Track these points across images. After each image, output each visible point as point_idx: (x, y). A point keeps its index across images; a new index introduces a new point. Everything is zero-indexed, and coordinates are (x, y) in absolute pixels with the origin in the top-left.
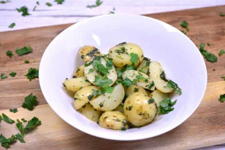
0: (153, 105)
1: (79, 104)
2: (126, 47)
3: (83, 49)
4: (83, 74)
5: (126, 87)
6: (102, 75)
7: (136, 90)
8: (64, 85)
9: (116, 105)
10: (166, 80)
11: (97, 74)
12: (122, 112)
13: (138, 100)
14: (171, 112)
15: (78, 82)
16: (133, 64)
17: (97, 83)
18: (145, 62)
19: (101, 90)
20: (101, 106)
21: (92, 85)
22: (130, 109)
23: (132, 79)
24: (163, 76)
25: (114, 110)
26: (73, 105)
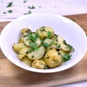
1: (21, 56)
3: (23, 30)
4: (23, 42)
5: (46, 47)
6: (33, 41)
7: (51, 49)
8: (13, 47)
10: (66, 44)
11: (30, 41)
13: (53, 53)
16: (49, 36)
20: (33, 57)
21: (28, 47)
22: (48, 58)
23: (49, 43)
26: (18, 57)
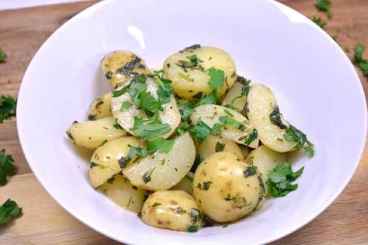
0: (253, 180)
1: (101, 176)
2: (199, 54)
3: (110, 59)
4: (110, 113)
5: (199, 141)
6: (150, 114)
7: (220, 148)
8: (70, 136)
9: (176, 179)
10: (282, 127)
11: (138, 113)
12: (191, 192)
13: (224, 170)
14: (290, 195)
15: (99, 129)
16: (214, 92)
17: (138, 132)
18: (240, 86)
19: (147, 147)
20: (147, 179)
21: (128, 135)
22: (206, 186)
23: (211, 124)
24: (276, 118)
25: (173, 188)
26: (88, 177)
